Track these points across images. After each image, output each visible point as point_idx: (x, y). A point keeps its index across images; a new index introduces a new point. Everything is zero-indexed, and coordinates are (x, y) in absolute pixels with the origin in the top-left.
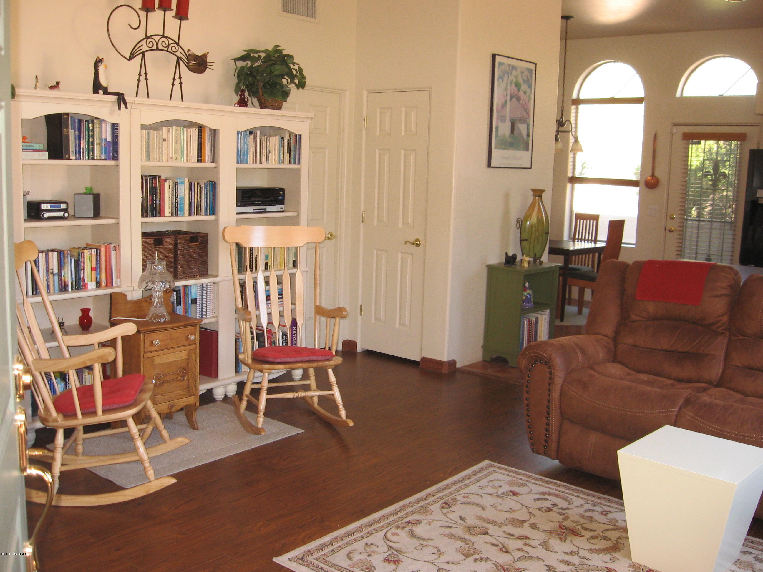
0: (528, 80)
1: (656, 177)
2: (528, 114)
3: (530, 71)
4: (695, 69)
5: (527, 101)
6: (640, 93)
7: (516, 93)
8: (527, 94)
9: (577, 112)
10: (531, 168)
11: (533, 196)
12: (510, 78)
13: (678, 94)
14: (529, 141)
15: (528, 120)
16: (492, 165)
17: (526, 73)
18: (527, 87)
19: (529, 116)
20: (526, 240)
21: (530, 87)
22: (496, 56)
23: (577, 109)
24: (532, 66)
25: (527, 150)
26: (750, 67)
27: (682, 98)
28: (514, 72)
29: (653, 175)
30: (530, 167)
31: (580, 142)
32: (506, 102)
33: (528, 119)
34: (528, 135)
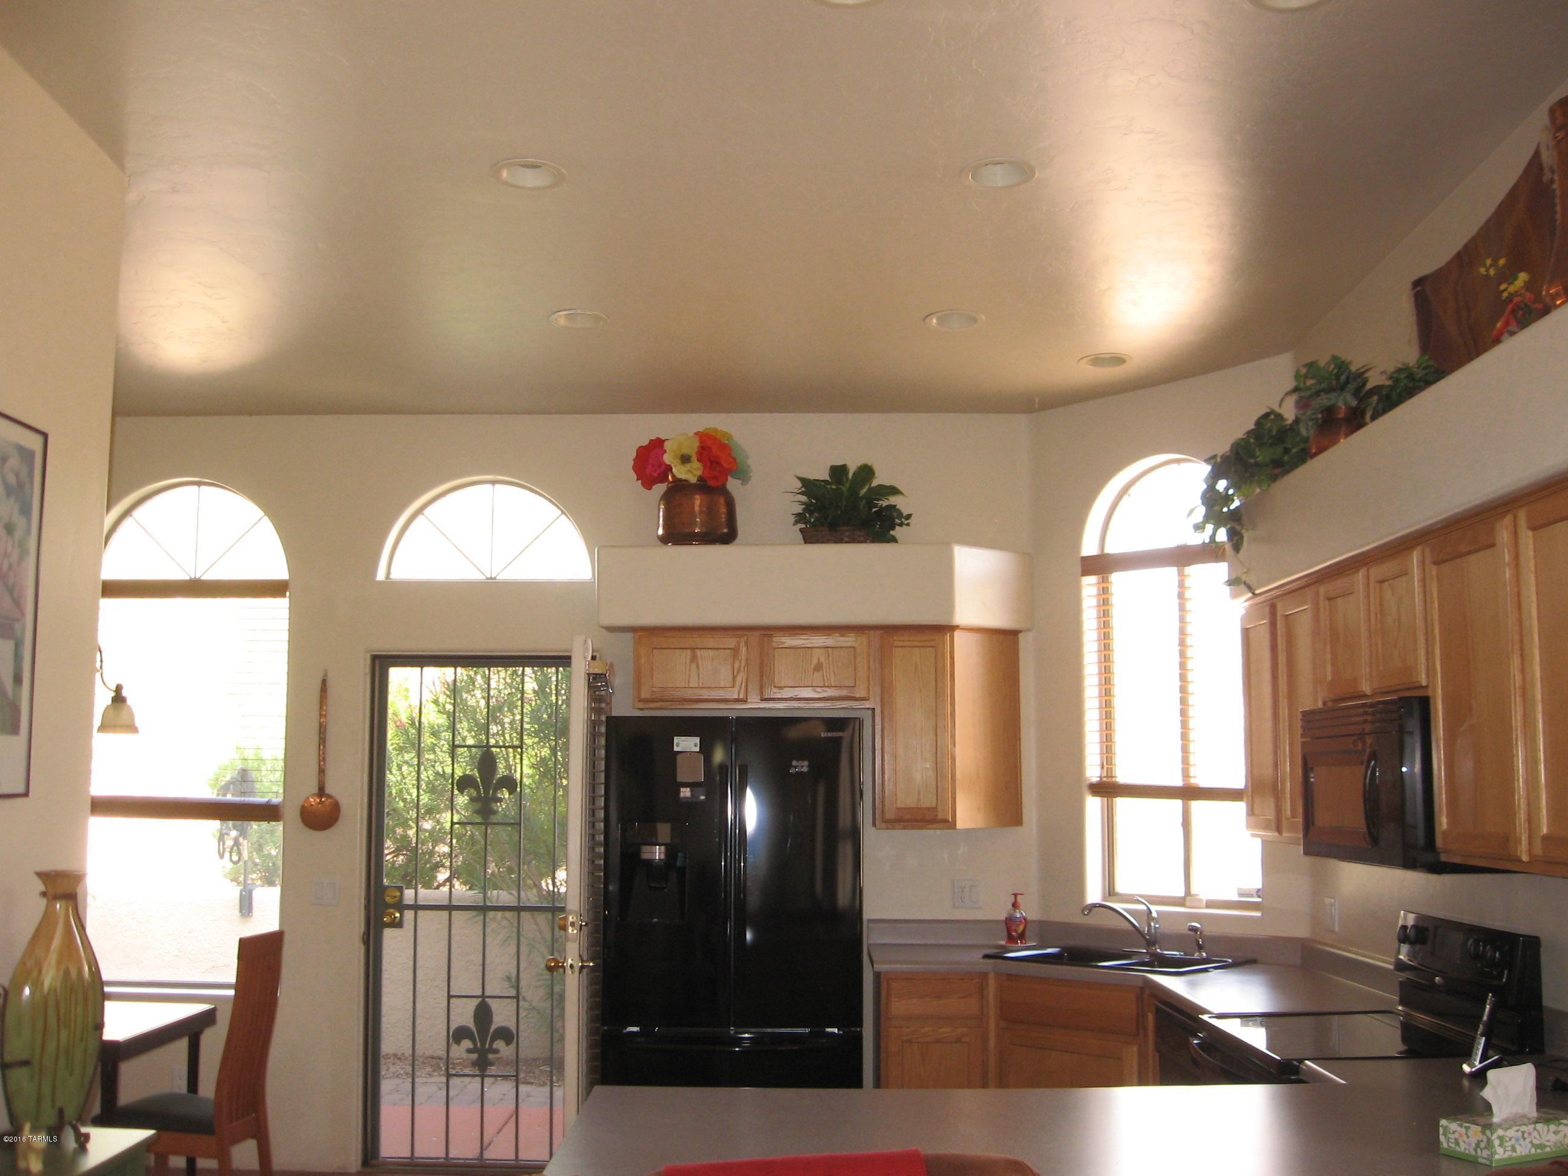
0: (21, 486)
1: (329, 796)
2: (18, 604)
3: (26, 455)
4: (420, 511)
5: (14, 558)
6: (278, 569)
8: (18, 534)
10: (26, 794)
11: (44, 894)
13: (381, 576)
14: (20, 699)
15: (17, 626)
17: (14, 462)
18: (16, 510)
19: (23, 614)
20: (26, 1063)
21: (25, 511)
24: (34, 442)
25: (15, 730)
27: (389, 583)
29: (321, 792)
30: (21, 789)
31: (129, 702)
33: (18, 620)
34: (18, 679)
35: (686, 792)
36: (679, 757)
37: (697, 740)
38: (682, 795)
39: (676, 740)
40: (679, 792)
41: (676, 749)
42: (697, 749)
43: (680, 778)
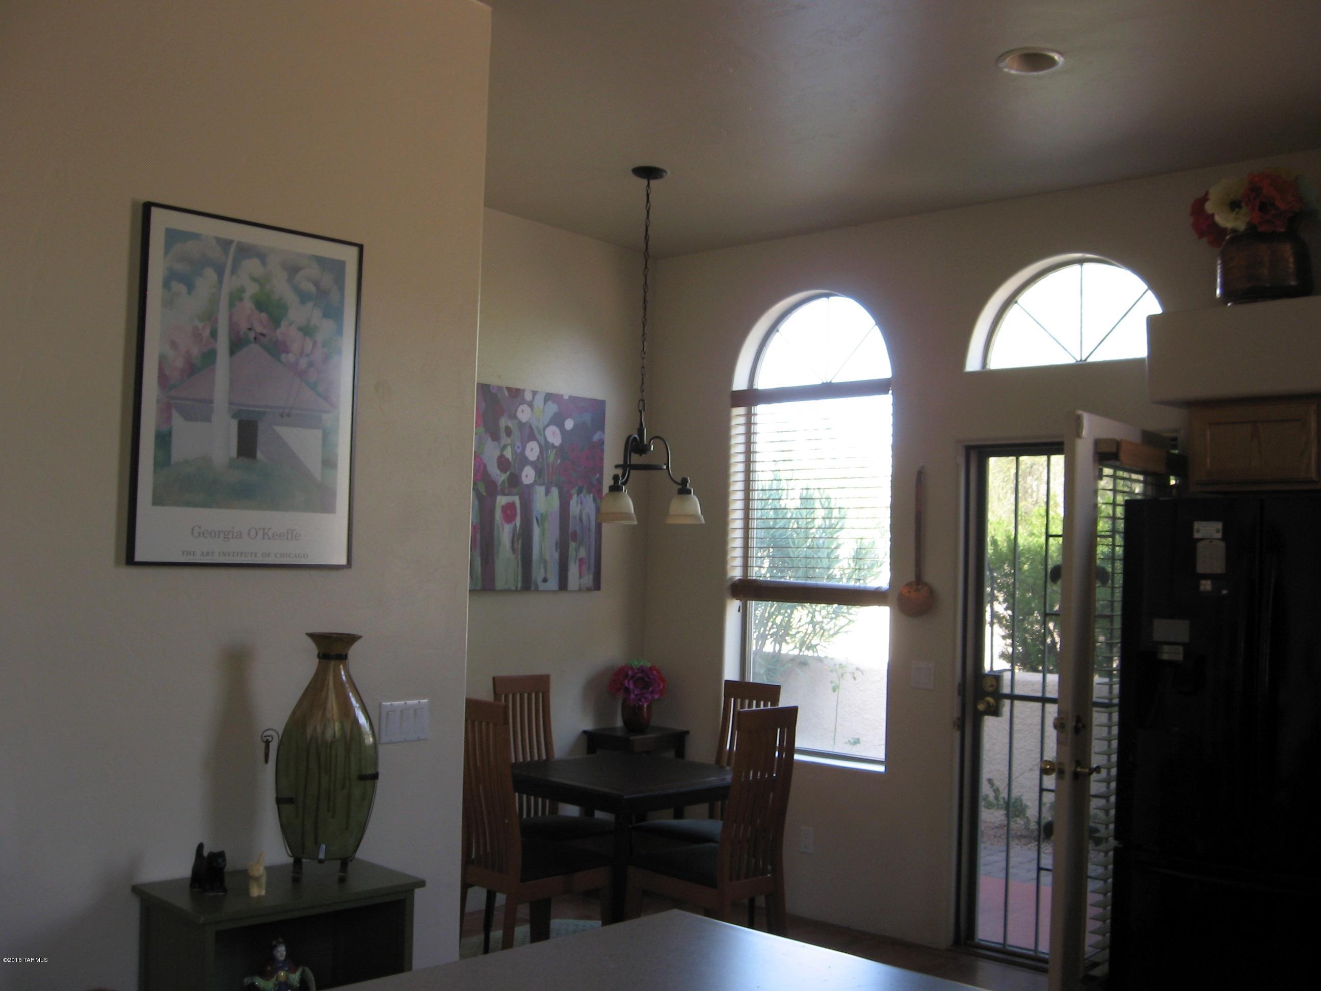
0: (323, 291)
1: (925, 584)
2: (325, 397)
3: (330, 265)
6: (885, 369)
7: (259, 329)
9: (749, 424)
11: (318, 656)
12: (230, 283)
14: (335, 480)
15: (326, 417)
16: (138, 557)
17: (311, 271)
18: (316, 314)
19: (333, 405)
20: (291, 800)
21: (332, 312)
22: (155, 211)
23: (749, 415)
24: (343, 253)
25: (327, 508)
26: (1145, 287)
27: (983, 374)
28: (252, 266)
29: (918, 581)
30: (342, 563)
32: (210, 357)
33: (326, 412)
34: (329, 464)
35: (1206, 586)
36: (1200, 545)
37: (1219, 525)
38: (1202, 588)
39: (1197, 525)
40: (1198, 586)
41: (1196, 535)
42: (1219, 536)
43: (1201, 568)
